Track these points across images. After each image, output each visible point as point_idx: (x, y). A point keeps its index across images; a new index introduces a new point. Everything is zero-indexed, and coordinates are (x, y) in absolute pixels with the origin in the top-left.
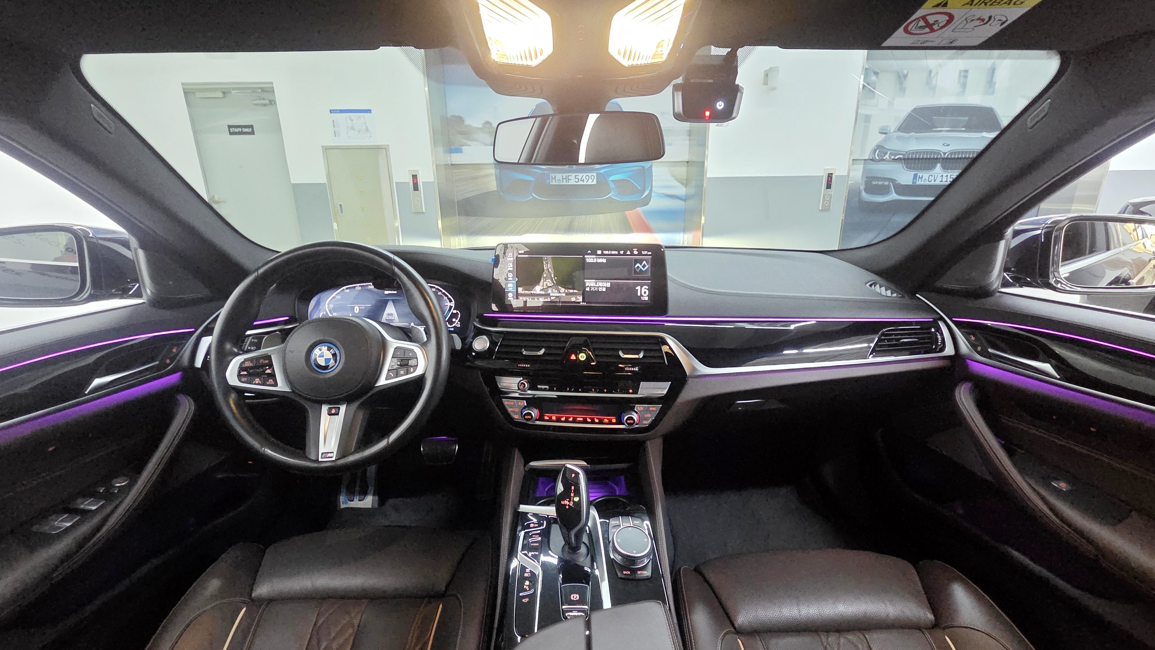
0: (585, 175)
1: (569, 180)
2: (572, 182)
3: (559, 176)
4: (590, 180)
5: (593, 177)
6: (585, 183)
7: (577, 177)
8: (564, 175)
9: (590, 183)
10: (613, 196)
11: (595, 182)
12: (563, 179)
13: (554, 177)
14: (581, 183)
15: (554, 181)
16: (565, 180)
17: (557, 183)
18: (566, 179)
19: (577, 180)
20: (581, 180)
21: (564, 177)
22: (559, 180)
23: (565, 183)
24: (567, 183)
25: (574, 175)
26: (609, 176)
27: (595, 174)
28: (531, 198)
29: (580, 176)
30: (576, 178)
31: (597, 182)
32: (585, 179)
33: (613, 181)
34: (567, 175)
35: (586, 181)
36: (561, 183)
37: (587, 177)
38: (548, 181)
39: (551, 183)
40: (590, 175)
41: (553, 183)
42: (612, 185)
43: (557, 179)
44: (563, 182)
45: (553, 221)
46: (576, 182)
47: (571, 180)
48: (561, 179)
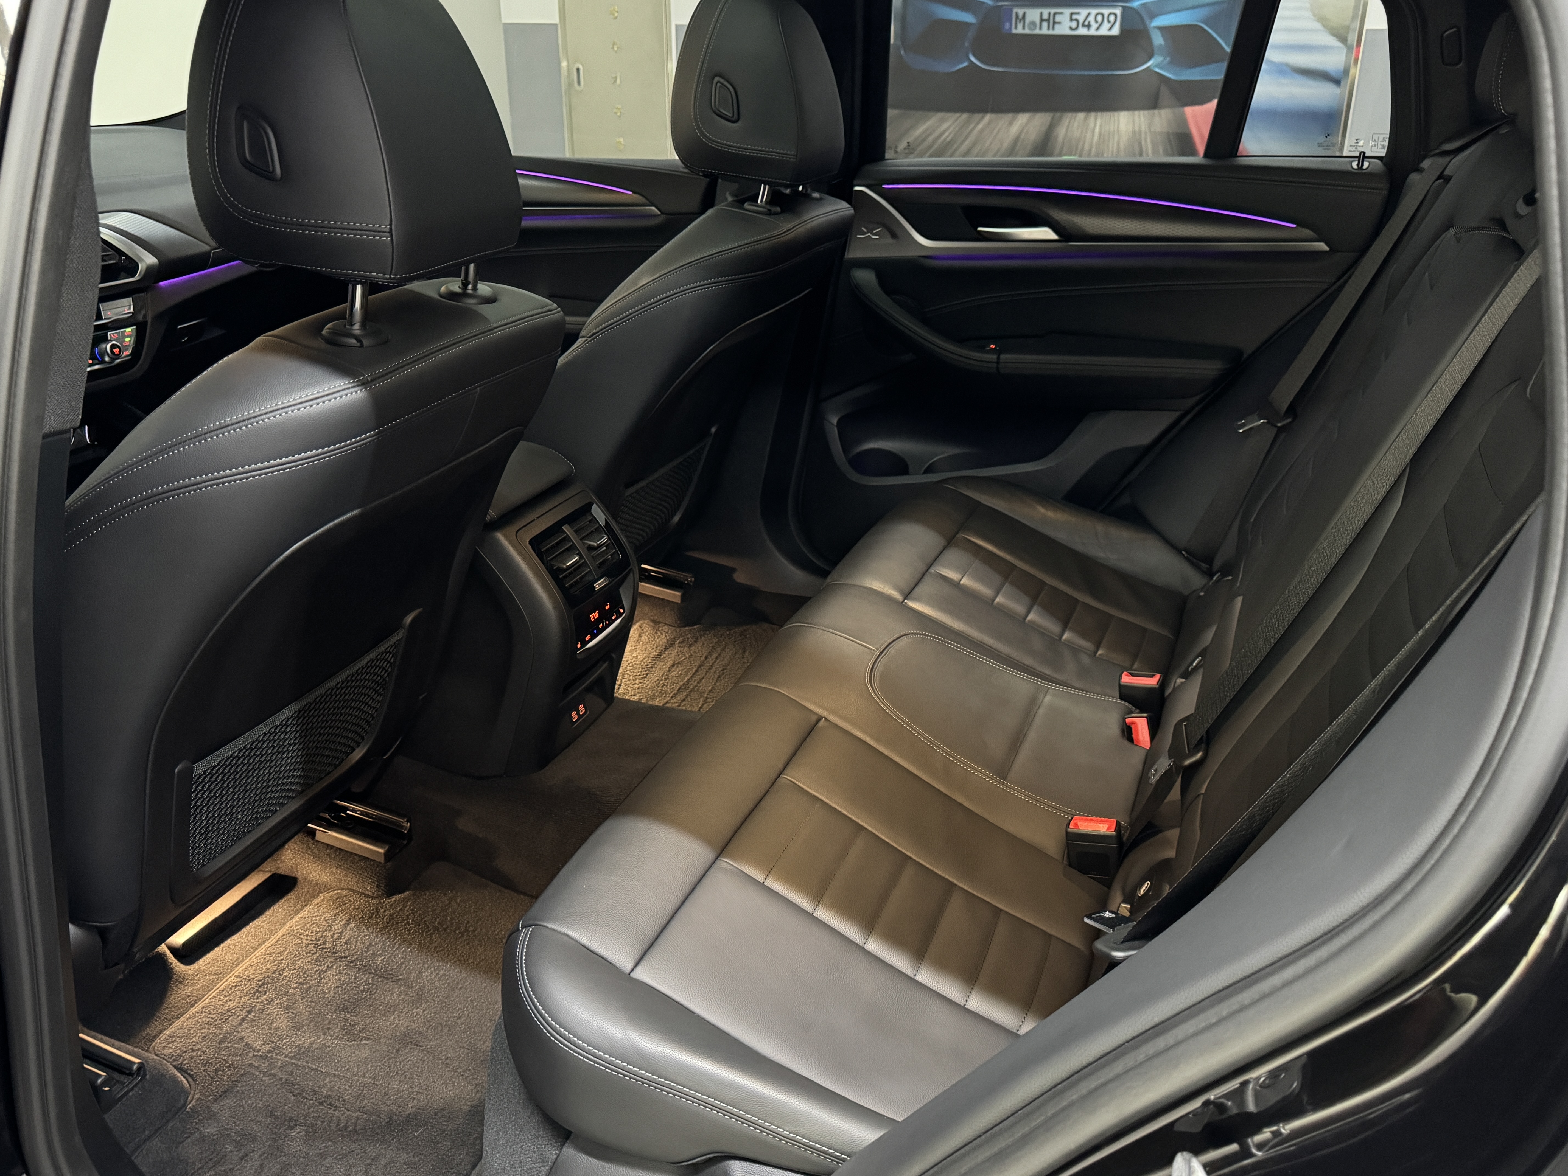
0: (1094, 11)
1: (1054, 23)
2: (1064, 28)
3: (1033, 14)
4: (1106, 25)
5: (1112, 18)
6: (1092, 32)
7: (1074, 17)
8: (1046, 12)
9: (1104, 31)
10: (1157, 66)
11: (1116, 31)
12: (1042, 20)
13: (1020, 15)
14: (1082, 31)
15: (1021, 25)
16: (1045, 24)
17: (1027, 31)
18: (1048, 20)
19: (1074, 24)
20: (1083, 25)
21: (1045, 16)
22: (1033, 23)
23: (1045, 31)
24: (1051, 32)
25: (1067, 11)
26: (1153, 17)
27: (1118, 11)
28: (965, 64)
29: (1082, 13)
30: (1071, 20)
31: (1122, 30)
32: (1093, 23)
33: (1162, 29)
34: (1053, 11)
35: (1094, 26)
36: (1037, 31)
37: (1099, 18)
38: (1007, 26)
39: (1014, 31)
40: (1106, 11)
41: (1019, 30)
42: (1158, 40)
43: (1028, 19)
44: (1041, 28)
45: (1011, 123)
46: (1071, 28)
47: (1059, 23)
48: (1038, 21)
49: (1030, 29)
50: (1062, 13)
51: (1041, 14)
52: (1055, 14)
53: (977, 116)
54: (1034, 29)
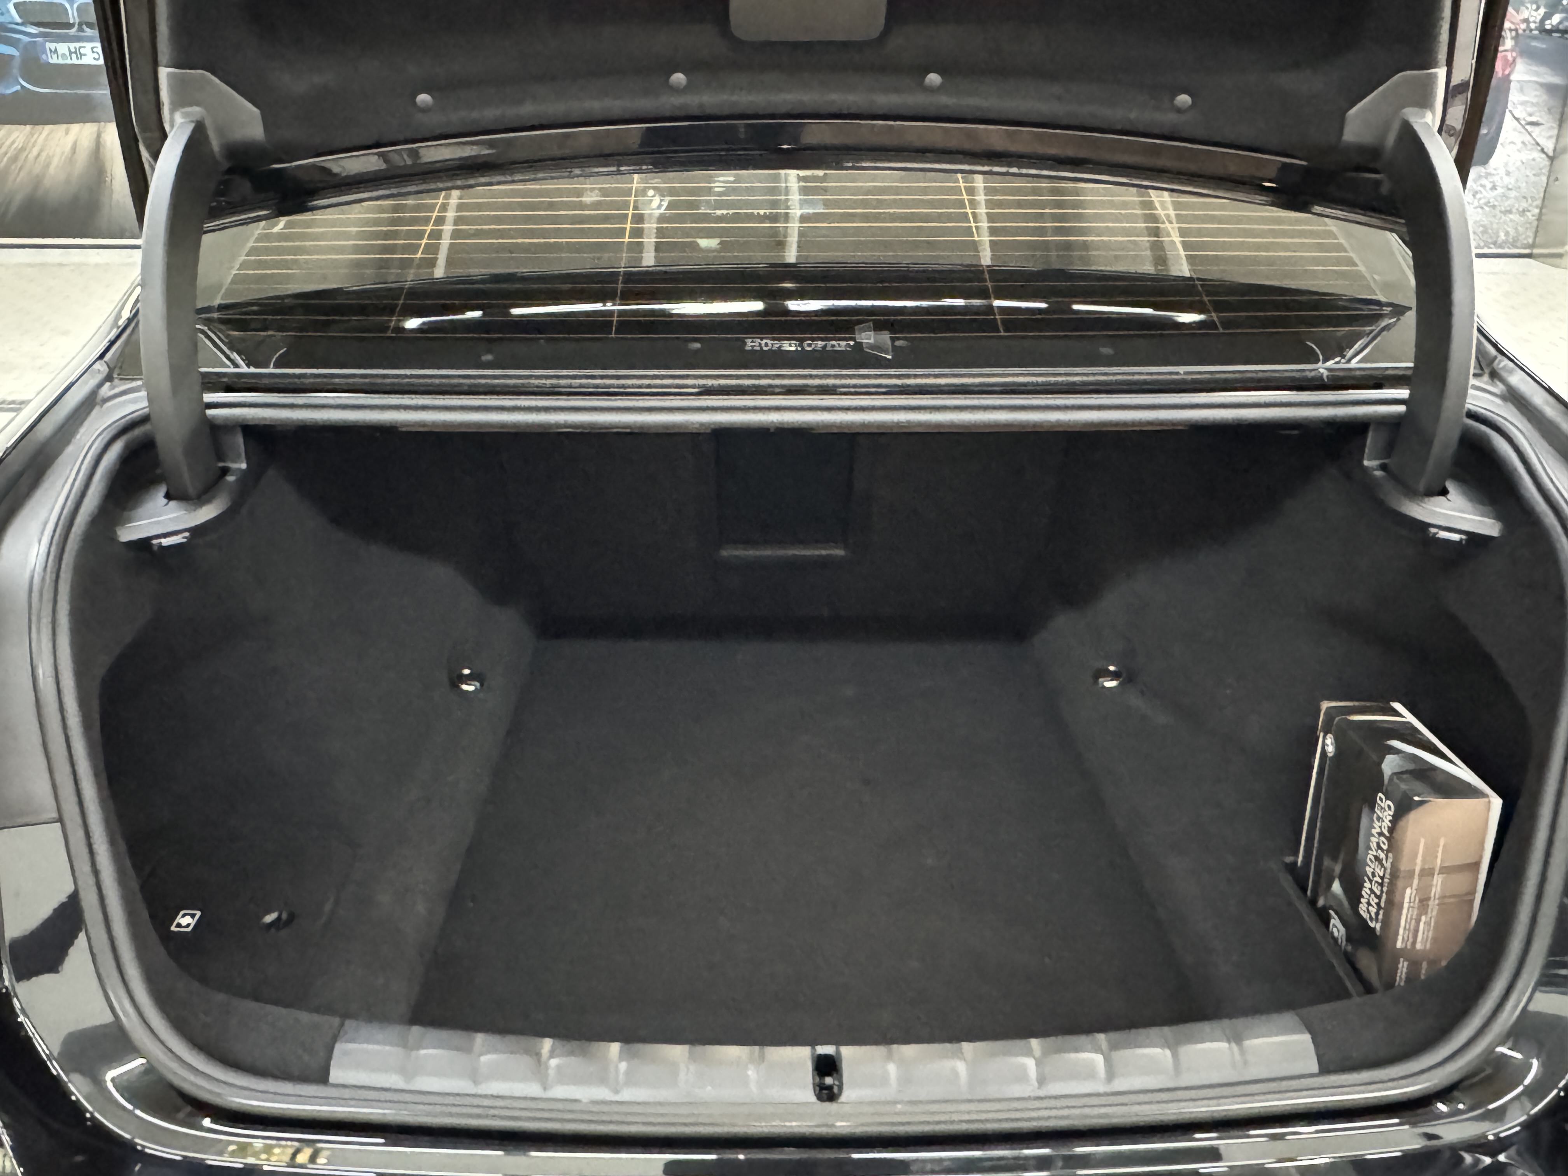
1: (81, 54)
3: (63, 48)
8: (73, 46)
12: (71, 53)
13: (53, 50)
15: (55, 56)
16: (74, 56)
17: (61, 61)
18: (76, 53)
19: (96, 56)
21: (73, 50)
22: (64, 55)
23: (75, 61)
24: (80, 62)
28: (19, 88)
30: (93, 52)
34: (77, 45)
36: (69, 62)
38: (44, 57)
39: (51, 61)
41: (54, 60)
43: (60, 52)
44: (71, 59)
45: (67, 133)
46: (94, 59)
47: (85, 55)
48: (68, 54)
49: (63, 59)
50: (84, 47)
51: (69, 49)
52: (80, 48)
53: (40, 127)
54: (67, 59)
